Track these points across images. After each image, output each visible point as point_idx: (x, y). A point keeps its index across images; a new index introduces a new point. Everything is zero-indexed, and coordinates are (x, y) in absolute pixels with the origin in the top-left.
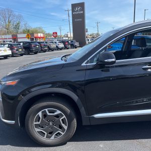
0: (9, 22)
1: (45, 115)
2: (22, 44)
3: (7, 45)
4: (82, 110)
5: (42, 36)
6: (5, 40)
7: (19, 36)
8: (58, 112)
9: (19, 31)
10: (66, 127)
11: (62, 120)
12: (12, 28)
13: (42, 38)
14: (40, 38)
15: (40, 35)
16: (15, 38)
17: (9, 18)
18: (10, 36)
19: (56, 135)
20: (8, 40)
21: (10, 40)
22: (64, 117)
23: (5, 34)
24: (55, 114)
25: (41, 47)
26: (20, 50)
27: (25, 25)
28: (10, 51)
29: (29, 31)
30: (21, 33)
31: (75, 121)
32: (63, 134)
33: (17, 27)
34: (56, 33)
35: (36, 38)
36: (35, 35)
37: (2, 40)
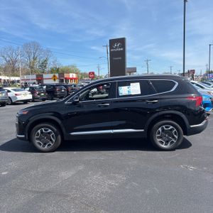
0: (35, 59)
1: (42, 132)
2: (45, 87)
3: (28, 89)
6: (28, 82)
7: (45, 76)
8: (50, 131)
9: (47, 70)
10: (54, 141)
11: (52, 135)
12: (37, 66)
14: (71, 79)
15: (71, 75)
16: (40, 80)
17: (34, 54)
18: (34, 77)
19: (48, 145)
20: (31, 81)
21: (34, 81)
23: (28, 74)
25: (68, 91)
26: (42, 94)
27: (53, 62)
28: (31, 96)
29: (58, 70)
30: (48, 73)
32: (52, 145)
33: (44, 65)
34: (93, 73)
35: (67, 79)
36: (66, 75)
37: (24, 82)
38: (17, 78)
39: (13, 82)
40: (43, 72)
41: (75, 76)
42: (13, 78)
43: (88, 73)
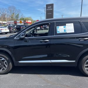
0: (13, 14)
2: (16, 26)
3: (8, 27)
4: (14, 59)
5: (30, 22)
6: (10, 24)
7: (18, 21)
8: (3, 59)
9: (19, 19)
10: (7, 66)
11: (5, 63)
12: (14, 17)
13: (31, 23)
14: (29, 23)
15: (29, 21)
16: (15, 23)
18: (13, 22)
19: (3, 69)
21: (13, 24)
22: (6, 61)
23: (10, 20)
24: (2, 60)
26: (14, 30)
27: (21, 15)
28: (9, 30)
29: (23, 19)
31: (11, 63)
32: (6, 69)
33: (17, 17)
35: (27, 23)
36: (27, 21)
37: (8, 24)
38: (6, 22)
39: (4, 24)
40: (17, 20)
41: (30, 21)
42: (4, 22)
43: (36, 20)
